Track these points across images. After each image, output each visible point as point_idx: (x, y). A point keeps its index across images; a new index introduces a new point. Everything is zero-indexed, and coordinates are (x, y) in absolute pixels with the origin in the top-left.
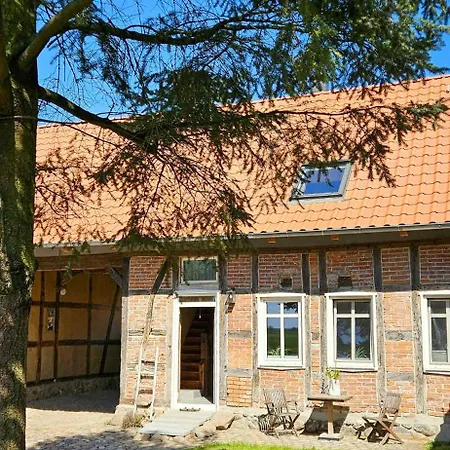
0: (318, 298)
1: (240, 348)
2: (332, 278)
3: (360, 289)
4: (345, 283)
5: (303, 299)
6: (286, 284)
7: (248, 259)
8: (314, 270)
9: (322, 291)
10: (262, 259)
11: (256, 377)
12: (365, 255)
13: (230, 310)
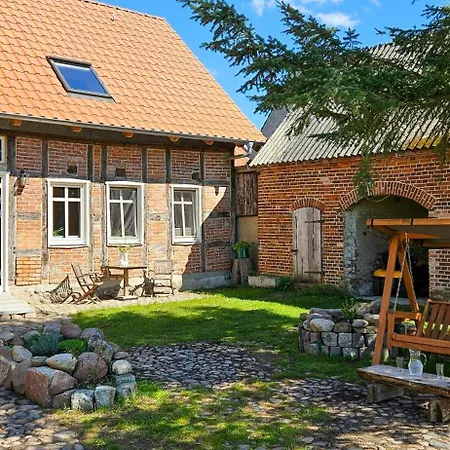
0: (99, 186)
1: (29, 229)
2: (111, 169)
3: (132, 180)
4: (121, 174)
5: (88, 186)
6: (72, 171)
7: (38, 143)
8: (97, 160)
9: (103, 179)
10: (51, 144)
11: (45, 255)
12: (136, 152)
13: (19, 192)
